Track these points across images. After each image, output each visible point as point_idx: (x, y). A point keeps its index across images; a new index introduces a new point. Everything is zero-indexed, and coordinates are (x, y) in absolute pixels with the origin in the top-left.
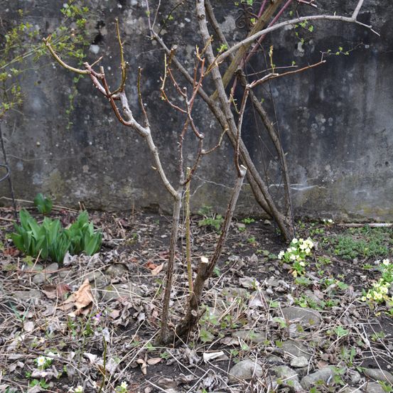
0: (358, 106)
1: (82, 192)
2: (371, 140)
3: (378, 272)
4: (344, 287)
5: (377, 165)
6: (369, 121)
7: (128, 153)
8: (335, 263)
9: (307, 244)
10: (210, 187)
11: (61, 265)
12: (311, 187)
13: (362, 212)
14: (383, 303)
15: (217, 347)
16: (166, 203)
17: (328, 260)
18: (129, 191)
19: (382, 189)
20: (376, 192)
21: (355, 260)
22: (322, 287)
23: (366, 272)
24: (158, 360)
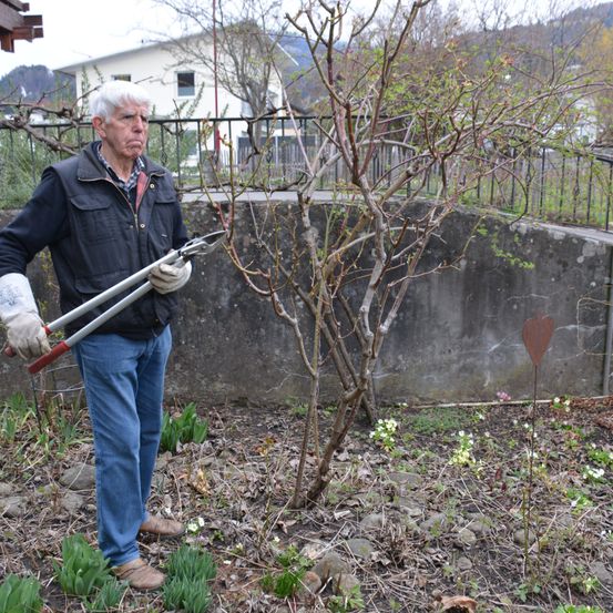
0: (424, 302)
1: (174, 389)
2: (436, 331)
3: (455, 443)
4: (432, 455)
5: (442, 353)
6: (433, 315)
7: (219, 350)
8: (417, 438)
9: (392, 424)
10: (295, 379)
11: (175, 453)
12: (386, 375)
13: (431, 395)
14: (467, 465)
15: (342, 507)
16: (254, 396)
17: (412, 436)
18: (218, 386)
19: (447, 374)
20: (442, 377)
21: (434, 434)
22: (414, 457)
23: (445, 443)
24: (294, 522)
